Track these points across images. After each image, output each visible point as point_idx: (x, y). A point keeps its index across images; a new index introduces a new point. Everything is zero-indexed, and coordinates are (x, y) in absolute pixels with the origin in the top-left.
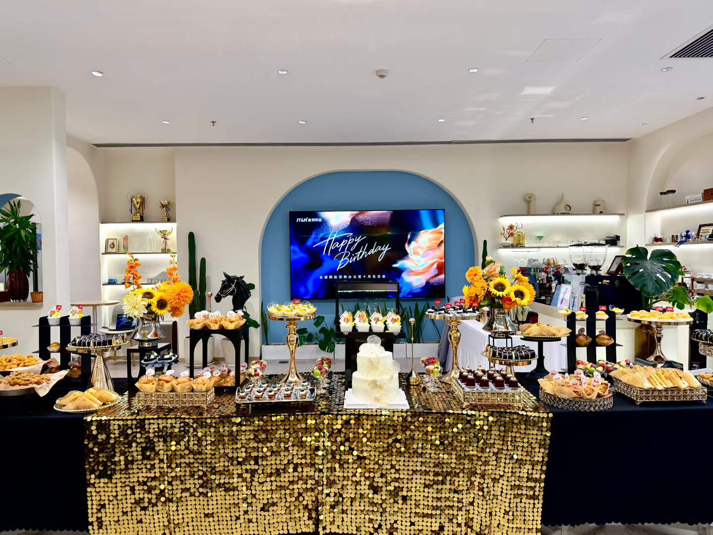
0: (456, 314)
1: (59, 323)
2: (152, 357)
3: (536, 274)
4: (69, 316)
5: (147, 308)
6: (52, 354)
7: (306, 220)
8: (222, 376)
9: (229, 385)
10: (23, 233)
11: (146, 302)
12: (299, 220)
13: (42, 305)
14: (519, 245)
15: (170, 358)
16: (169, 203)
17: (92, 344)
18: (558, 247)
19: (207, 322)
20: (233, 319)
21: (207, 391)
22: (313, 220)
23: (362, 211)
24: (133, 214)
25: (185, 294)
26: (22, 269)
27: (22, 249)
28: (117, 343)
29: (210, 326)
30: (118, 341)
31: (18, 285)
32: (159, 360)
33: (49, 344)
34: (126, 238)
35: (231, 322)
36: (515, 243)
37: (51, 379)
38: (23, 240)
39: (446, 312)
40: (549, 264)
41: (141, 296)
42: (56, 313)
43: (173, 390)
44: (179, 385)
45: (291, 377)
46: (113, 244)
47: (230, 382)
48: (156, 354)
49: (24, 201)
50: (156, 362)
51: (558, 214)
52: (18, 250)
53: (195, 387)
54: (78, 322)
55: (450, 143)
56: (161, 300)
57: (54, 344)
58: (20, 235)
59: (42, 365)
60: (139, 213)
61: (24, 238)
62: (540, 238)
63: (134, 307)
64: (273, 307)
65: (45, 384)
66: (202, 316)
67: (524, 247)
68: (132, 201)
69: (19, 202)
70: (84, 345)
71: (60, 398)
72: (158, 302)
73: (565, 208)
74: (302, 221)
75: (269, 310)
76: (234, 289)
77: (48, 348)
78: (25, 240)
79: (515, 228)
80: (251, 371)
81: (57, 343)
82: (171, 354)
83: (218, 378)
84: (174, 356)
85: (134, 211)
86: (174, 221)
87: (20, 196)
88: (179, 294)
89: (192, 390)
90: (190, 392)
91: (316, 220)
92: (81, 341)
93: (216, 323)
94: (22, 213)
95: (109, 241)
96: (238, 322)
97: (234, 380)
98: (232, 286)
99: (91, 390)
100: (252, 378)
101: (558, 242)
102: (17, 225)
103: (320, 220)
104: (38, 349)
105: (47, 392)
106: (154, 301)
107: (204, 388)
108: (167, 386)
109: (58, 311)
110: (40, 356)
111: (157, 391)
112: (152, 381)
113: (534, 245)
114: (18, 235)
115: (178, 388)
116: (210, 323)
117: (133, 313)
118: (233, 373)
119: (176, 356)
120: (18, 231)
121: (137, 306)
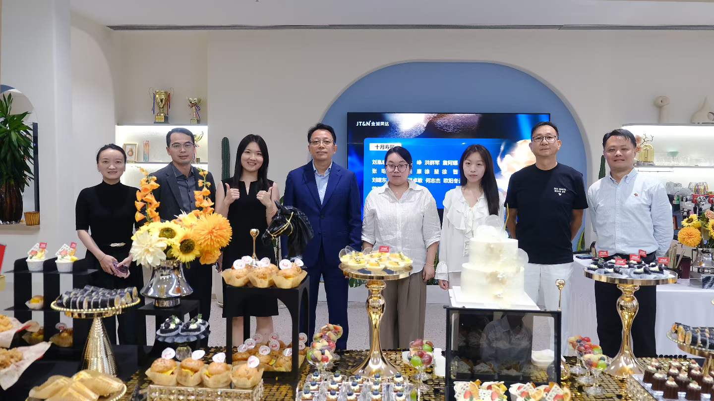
0: (633, 275)
1: (41, 268)
2: (172, 326)
3: (681, 202)
4: (56, 259)
5: (165, 251)
6: (33, 312)
7: (368, 124)
8: (273, 356)
9: (283, 369)
10: (14, 136)
11: (165, 243)
12: (359, 123)
13: (39, 229)
14: (646, 163)
15: (198, 329)
16: (199, 101)
17: (85, 305)
18: (697, 167)
19: (252, 276)
20: (289, 273)
21: (253, 387)
22: (378, 124)
23: (441, 114)
24: (156, 114)
25: (220, 232)
26: (12, 183)
27: (13, 155)
28: (122, 304)
29: (255, 281)
30: (123, 300)
31: (8, 201)
32: (183, 331)
33: (29, 297)
34: (147, 144)
35: (287, 277)
36: (642, 159)
37: (25, 357)
38: (15, 146)
39: (616, 272)
40: (697, 191)
41: (158, 233)
42: (39, 254)
43: (201, 384)
44: (213, 378)
45: (373, 362)
46: (132, 150)
47: (284, 364)
48: (177, 320)
49: (16, 94)
50: (178, 335)
51: (699, 124)
52: (8, 158)
53: (234, 381)
54: (70, 269)
55: (560, 27)
56: (185, 241)
57: (36, 299)
58: (10, 139)
59: (13, 332)
60: (163, 113)
61: (16, 143)
62: (674, 154)
63: (148, 251)
64: (348, 255)
65: (12, 367)
66: (244, 266)
67: (652, 165)
68: (154, 97)
69: (10, 95)
70: (74, 307)
71: (37, 387)
72: (182, 243)
73: (708, 116)
74: (364, 125)
75: (342, 260)
76: (289, 226)
77: (27, 304)
78: (17, 145)
79: (643, 141)
80: (316, 353)
81: (40, 296)
82: (200, 321)
83: (267, 357)
84: (204, 324)
85: (157, 111)
86: (205, 124)
87: (12, 88)
88: (211, 233)
89: (230, 385)
90: (227, 387)
91: (382, 123)
92: (70, 299)
93: (265, 278)
94: (15, 110)
95: (127, 146)
96: (297, 277)
97: (290, 363)
98: (286, 222)
99: (83, 374)
100: (317, 364)
101: (697, 160)
102: (7, 125)
103: (387, 124)
104: (12, 304)
105: (15, 380)
106: (176, 242)
107: (249, 383)
108: (194, 378)
109: (42, 251)
110: (16, 316)
111: (178, 384)
112: (171, 369)
113: (666, 164)
114: (8, 138)
115: (209, 381)
116: (256, 278)
117: (145, 259)
118: (288, 352)
119: (207, 324)
120: (8, 134)
121: (151, 250)
